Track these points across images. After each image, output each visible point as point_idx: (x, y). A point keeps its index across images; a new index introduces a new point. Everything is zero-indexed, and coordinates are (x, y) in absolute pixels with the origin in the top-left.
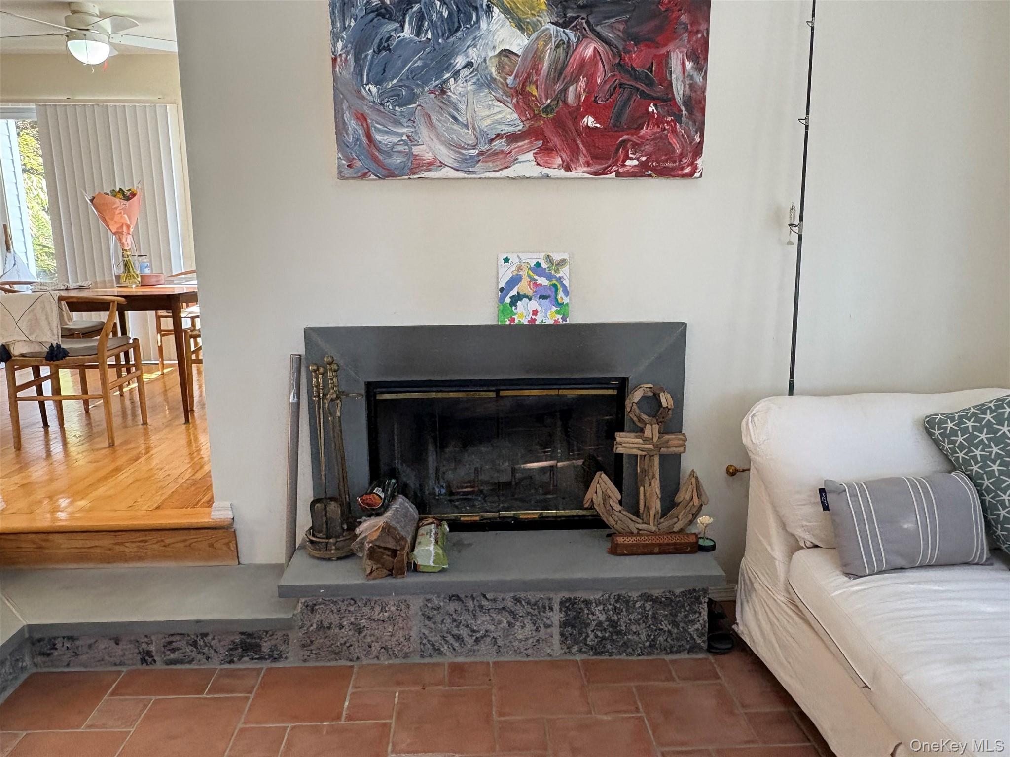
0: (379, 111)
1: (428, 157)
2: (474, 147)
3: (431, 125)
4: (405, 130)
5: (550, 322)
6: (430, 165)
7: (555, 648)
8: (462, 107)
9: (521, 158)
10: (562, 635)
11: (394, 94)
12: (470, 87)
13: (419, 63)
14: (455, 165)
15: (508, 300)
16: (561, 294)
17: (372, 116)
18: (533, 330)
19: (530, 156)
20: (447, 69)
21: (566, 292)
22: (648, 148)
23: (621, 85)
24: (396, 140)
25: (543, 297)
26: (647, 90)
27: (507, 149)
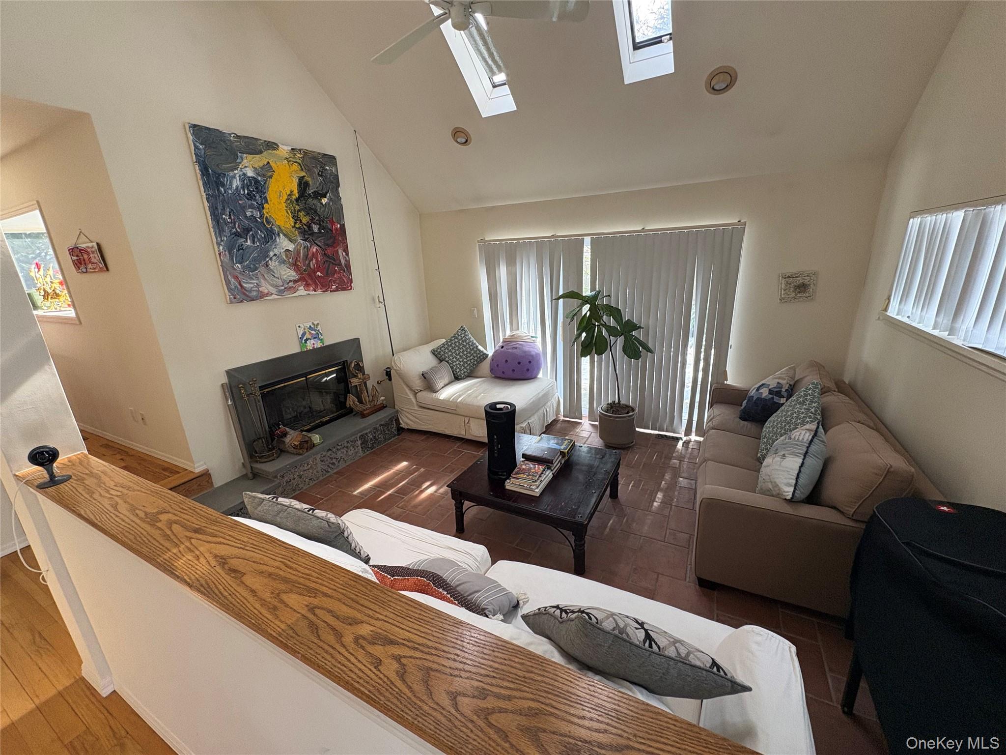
0: (243, 274)
1: (266, 291)
2: (282, 286)
3: (265, 279)
4: (255, 281)
5: (319, 346)
6: (268, 294)
7: (361, 454)
8: (276, 271)
9: (300, 288)
10: (362, 448)
11: (248, 267)
12: (277, 263)
13: (256, 255)
14: (277, 293)
15: (303, 341)
16: (320, 336)
17: (240, 277)
18: (315, 350)
19: (302, 287)
20: (267, 257)
21: (321, 334)
22: (338, 282)
23: (326, 261)
24: (252, 286)
25: (314, 338)
26: (334, 262)
27: (294, 286)
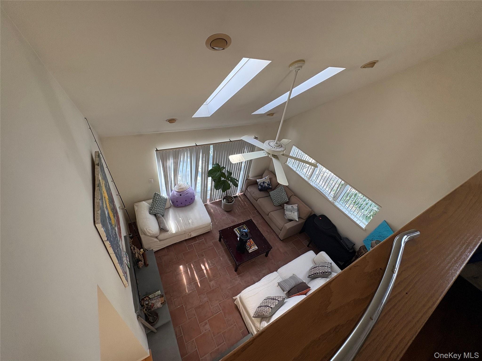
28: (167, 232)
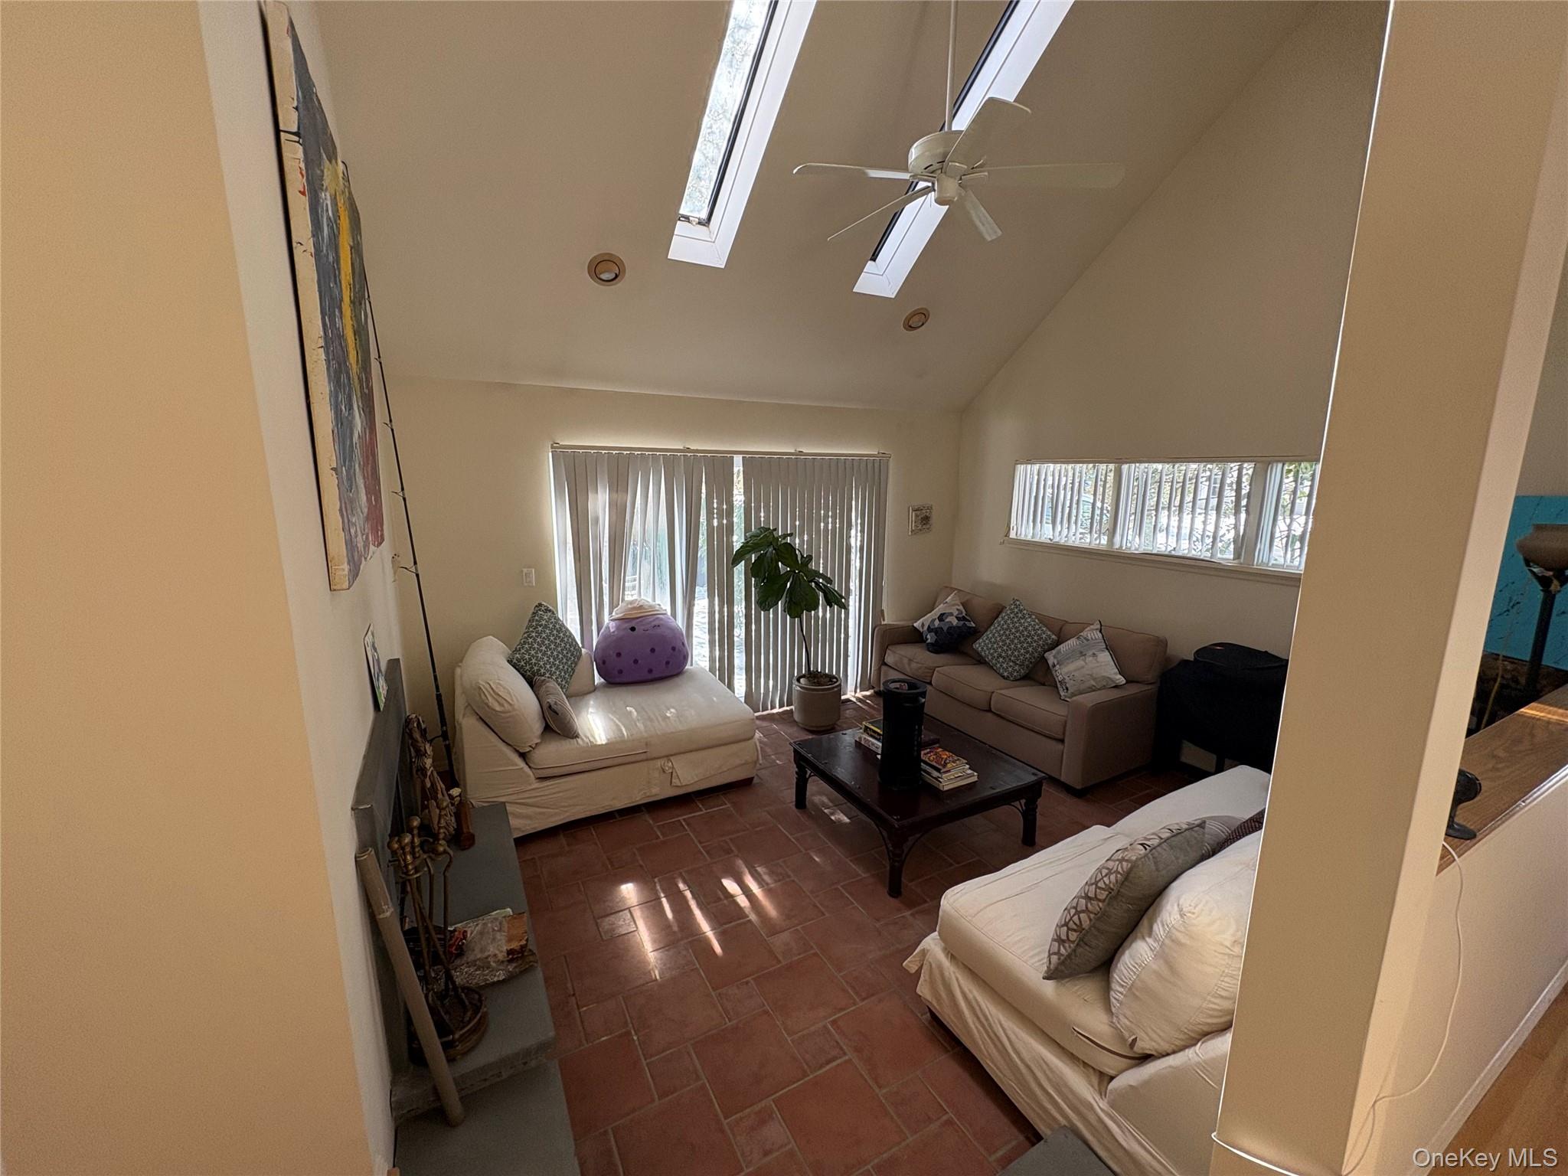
28: (572, 738)
